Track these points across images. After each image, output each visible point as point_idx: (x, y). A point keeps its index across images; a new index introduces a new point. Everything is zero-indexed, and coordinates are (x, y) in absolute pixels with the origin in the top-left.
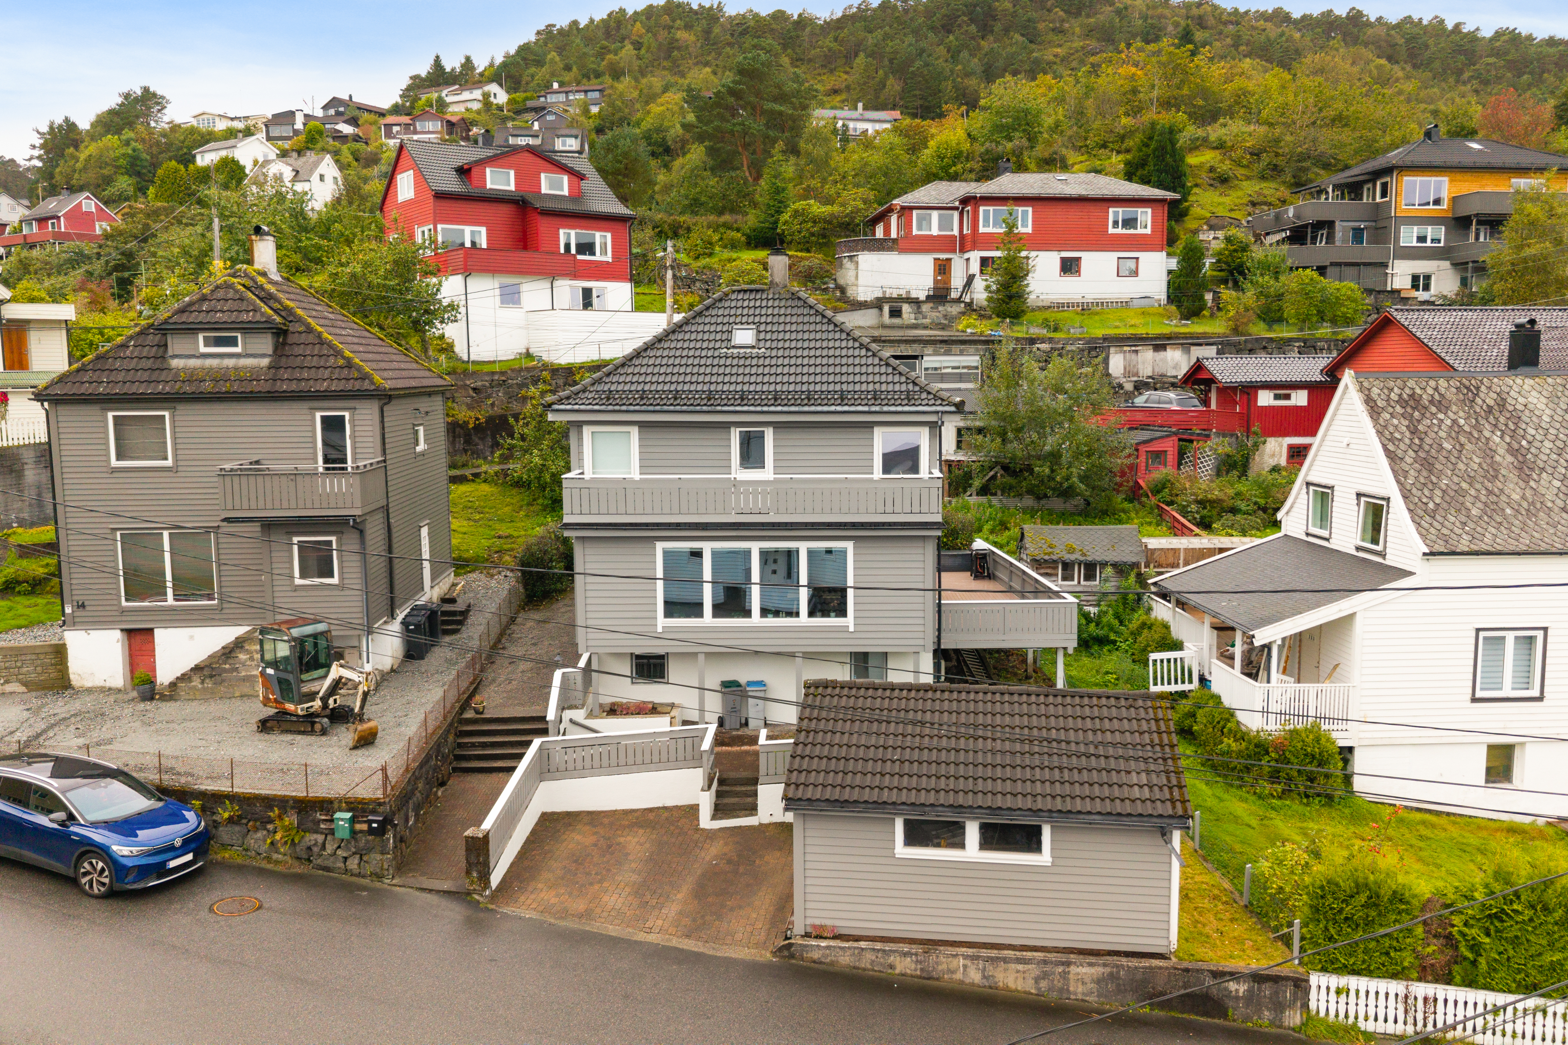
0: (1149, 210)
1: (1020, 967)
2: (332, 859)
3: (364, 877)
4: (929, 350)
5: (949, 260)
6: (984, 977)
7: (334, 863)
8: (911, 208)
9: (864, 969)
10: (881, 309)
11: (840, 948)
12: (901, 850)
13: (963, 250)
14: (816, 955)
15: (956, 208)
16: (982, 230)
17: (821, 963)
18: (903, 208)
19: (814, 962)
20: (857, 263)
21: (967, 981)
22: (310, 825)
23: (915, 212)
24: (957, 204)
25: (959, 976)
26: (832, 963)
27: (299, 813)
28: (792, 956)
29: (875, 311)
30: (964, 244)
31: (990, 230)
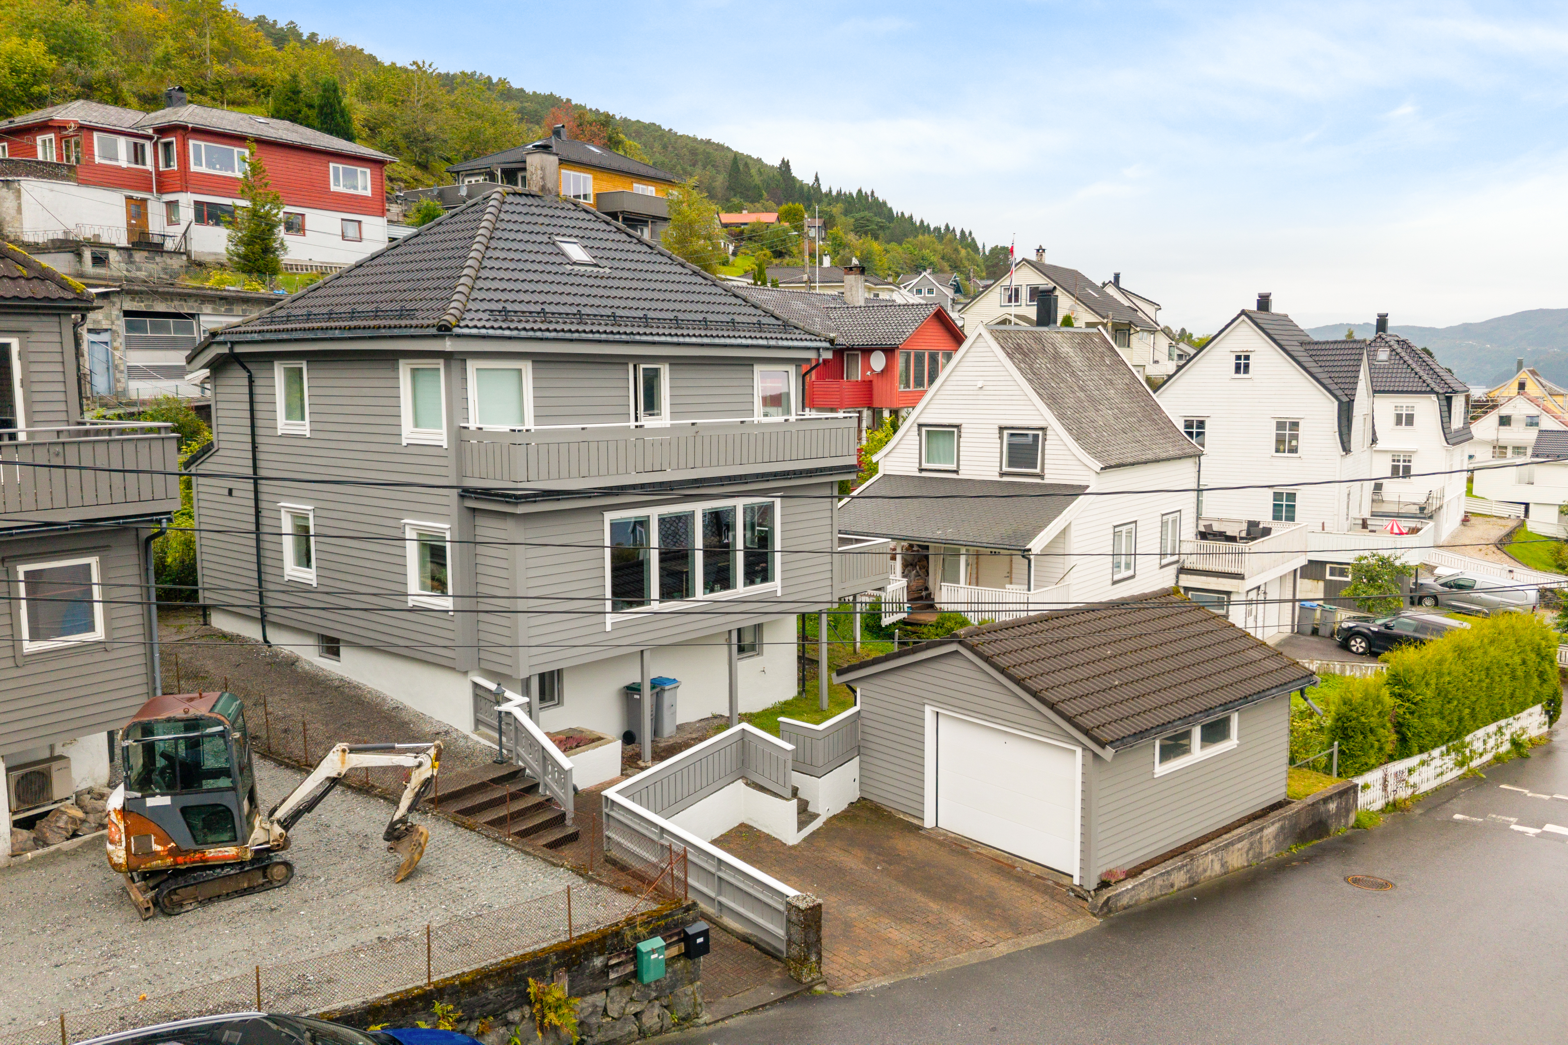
0: (368, 171)
1: (1239, 846)
2: (618, 1024)
3: (668, 1030)
4: (207, 309)
5: (144, 201)
6: (1222, 865)
7: (621, 1029)
8: (92, 129)
9: (1156, 898)
10: (79, 255)
11: (1141, 884)
12: (1161, 769)
13: (162, 190)
14: (1125, 901)
15: (150, 138)
16: (193, 168)
17: (1131, 906)
18: (81, 128)
19: (1125, 908)
20: (19, 191)
21: (1213, 874)
22: (587, 982)
23: (96, 135)
24: (150, 132)
25: (1208, 873)
26: (1136, 904)
27: (569, 971)
28: (1110, 911)
29: (69, 257)
30: (163, 184)
31: (204, 169)
